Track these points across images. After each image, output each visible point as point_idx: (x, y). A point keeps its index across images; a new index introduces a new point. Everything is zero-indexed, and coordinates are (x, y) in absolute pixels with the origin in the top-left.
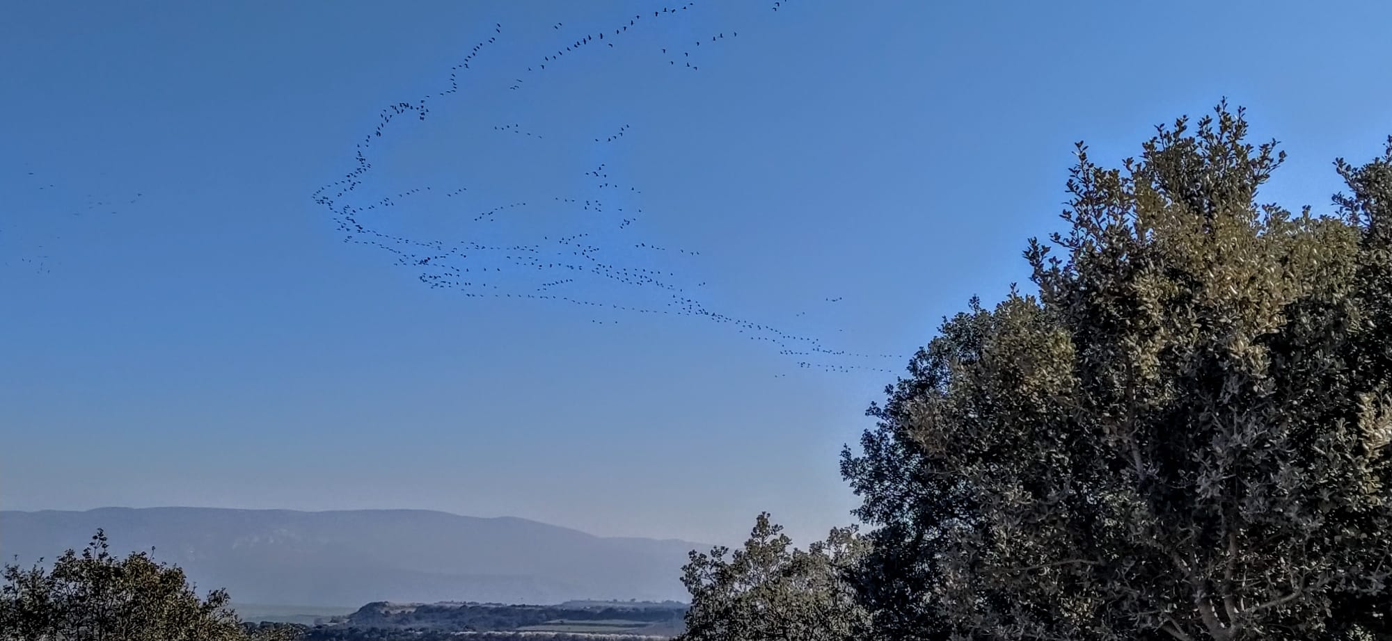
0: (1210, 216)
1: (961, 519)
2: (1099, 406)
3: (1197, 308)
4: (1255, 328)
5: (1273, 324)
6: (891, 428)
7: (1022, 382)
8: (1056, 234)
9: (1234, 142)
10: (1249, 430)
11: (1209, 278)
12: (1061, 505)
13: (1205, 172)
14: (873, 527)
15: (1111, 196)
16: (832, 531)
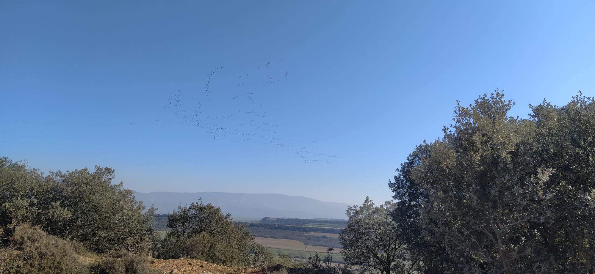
0: (494, 119)
1: (421, 199)
2: (463, 170)
3: (491, 144)
4: (508, 150)
5: (513, 149)
6: (402, 175)
7: (441, 164)
8: (451, 125)
9: (500, 100)
10: (507, 177)
11: (494, 136)
12: (452, 196)
13: (492, 108)
14: (398, 201)
15: (466, 114)
16: (386, 202)
